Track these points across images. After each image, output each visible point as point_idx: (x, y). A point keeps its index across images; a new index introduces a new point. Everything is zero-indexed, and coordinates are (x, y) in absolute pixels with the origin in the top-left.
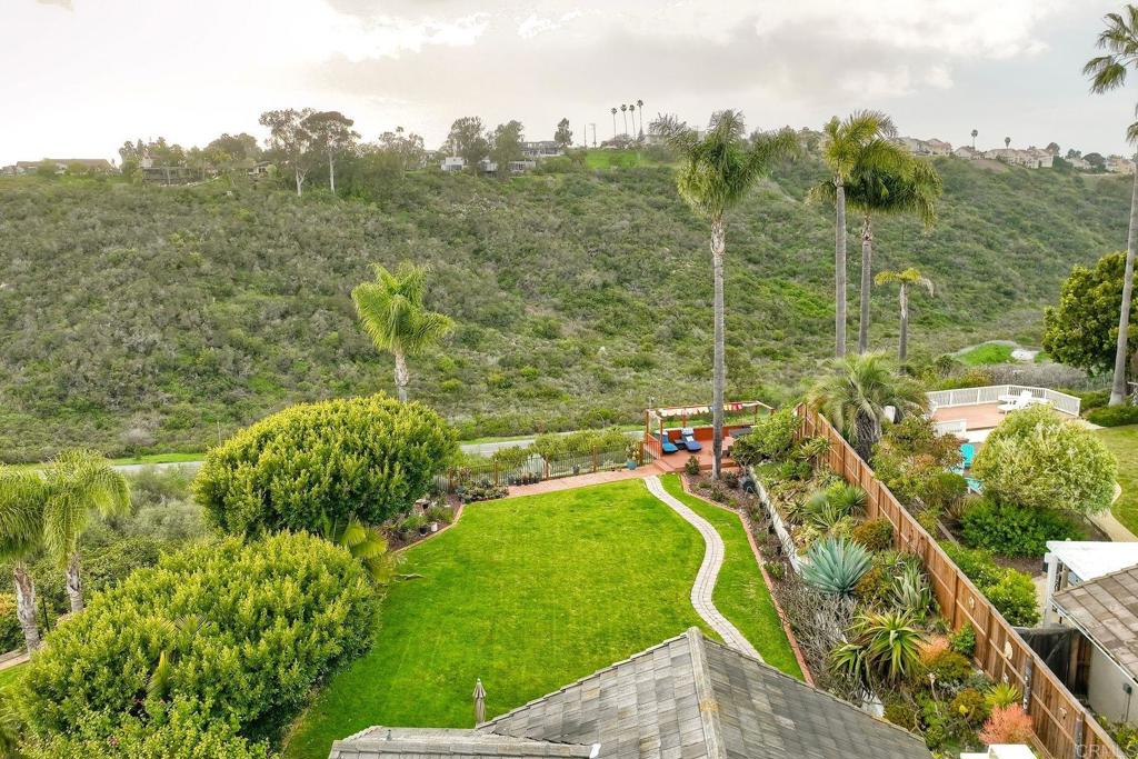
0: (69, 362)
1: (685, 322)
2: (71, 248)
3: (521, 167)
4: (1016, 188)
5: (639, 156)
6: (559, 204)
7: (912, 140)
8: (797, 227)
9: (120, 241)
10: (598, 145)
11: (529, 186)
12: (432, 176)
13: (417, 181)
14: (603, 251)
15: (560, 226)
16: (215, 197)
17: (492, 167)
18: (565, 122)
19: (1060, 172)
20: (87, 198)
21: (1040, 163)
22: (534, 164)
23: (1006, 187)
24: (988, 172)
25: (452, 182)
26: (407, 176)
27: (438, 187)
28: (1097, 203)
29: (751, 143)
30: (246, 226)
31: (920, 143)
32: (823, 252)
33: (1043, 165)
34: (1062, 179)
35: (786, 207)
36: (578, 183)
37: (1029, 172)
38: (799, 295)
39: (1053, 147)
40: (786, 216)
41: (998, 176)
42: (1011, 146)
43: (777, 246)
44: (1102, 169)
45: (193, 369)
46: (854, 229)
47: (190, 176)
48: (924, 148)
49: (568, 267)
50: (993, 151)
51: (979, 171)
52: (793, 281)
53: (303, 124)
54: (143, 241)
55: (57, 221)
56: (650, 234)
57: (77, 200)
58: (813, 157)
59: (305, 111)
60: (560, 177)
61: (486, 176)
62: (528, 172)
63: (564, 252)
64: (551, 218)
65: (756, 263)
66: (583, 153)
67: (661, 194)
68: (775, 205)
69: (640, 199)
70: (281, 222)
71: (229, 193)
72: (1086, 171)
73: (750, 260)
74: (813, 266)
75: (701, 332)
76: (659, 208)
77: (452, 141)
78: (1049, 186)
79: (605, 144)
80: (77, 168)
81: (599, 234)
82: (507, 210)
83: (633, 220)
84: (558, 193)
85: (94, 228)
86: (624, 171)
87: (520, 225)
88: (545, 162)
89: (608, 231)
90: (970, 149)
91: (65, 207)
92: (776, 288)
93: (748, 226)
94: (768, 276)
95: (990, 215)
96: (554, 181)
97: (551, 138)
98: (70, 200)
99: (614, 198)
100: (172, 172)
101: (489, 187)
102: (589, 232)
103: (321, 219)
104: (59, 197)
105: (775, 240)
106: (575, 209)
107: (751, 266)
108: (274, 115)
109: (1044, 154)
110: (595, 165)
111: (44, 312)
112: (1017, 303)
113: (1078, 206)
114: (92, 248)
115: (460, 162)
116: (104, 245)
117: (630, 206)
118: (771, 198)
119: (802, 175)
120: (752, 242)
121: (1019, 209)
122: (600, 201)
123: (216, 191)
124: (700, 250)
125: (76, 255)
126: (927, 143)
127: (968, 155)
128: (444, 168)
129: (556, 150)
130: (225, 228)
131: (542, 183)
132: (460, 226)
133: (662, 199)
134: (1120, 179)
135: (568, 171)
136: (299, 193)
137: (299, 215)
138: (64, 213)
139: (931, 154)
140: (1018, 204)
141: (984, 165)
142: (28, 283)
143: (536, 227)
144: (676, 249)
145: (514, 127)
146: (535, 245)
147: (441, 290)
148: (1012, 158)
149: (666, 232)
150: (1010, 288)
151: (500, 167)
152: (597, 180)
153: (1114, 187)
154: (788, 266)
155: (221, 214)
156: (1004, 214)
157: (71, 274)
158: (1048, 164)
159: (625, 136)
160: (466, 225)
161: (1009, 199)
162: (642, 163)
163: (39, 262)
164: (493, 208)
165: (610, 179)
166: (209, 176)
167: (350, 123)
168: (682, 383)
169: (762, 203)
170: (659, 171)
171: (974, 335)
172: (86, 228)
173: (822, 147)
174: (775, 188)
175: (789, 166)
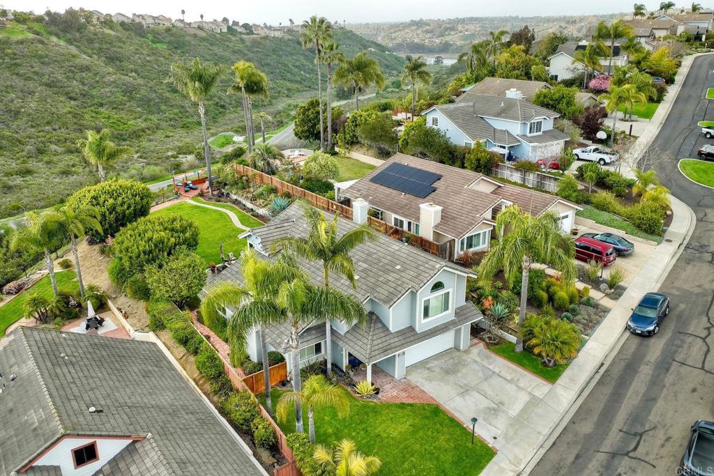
1: (43, 142)
4: (212, 45)
7: (149, 16)
8: (96, 74)
19: (231, 34)
21: (221, 29)
23: (207, 45)
24: (195, 36)
28: (253, 52)
29: (47, 18)
31: (154, 18)
32: (116, 90)
33: (223, 31)
34: (234, 39)
35: (85, 62)
37: (216, 35)
38: (109, 118)
39: (225, 20)
40: (87, 69)
41: (201, 38)
42: (204, 19)
43: (86, 88)
44: (251, 33)
46: (130, 74)
48: (157, 21)
50: (195, 22)
51: (191, 35)
52: (101, 109)
58: (91, 28)
65: (75, 99)
68: (78, 61)
72: (244, 34)
73: (71, 98)
74: (112, 99)
75: (56, 147)
78: (228, 43)
90: (182, 21)
92: (94, 115)
93: (63, 76)
94: (85, 108)
105: (83, 84)
107: (72, 102)
109: (221, 24)
112: (228, 111)
113: (245, 55)
118: (73, 56)
119: (87, 40)
120: (69, 86)
121: (216, 58)
126: (157, 18)
127: (181, 25)
134: (261, 38)
139: (161, 25)
140: (216, 55)
141: (192, 31)
144: (20, 94)
148: (206, 27)
149: (9, 83)
150: (223, 103)
153: (260, 43)
154: (96, 101)
158: (225, 30)
168: (57, 180)
169: (68, 60)
171: (212, 131)
173: (95, 21)
174: (73, 50)
175: (77, 34)
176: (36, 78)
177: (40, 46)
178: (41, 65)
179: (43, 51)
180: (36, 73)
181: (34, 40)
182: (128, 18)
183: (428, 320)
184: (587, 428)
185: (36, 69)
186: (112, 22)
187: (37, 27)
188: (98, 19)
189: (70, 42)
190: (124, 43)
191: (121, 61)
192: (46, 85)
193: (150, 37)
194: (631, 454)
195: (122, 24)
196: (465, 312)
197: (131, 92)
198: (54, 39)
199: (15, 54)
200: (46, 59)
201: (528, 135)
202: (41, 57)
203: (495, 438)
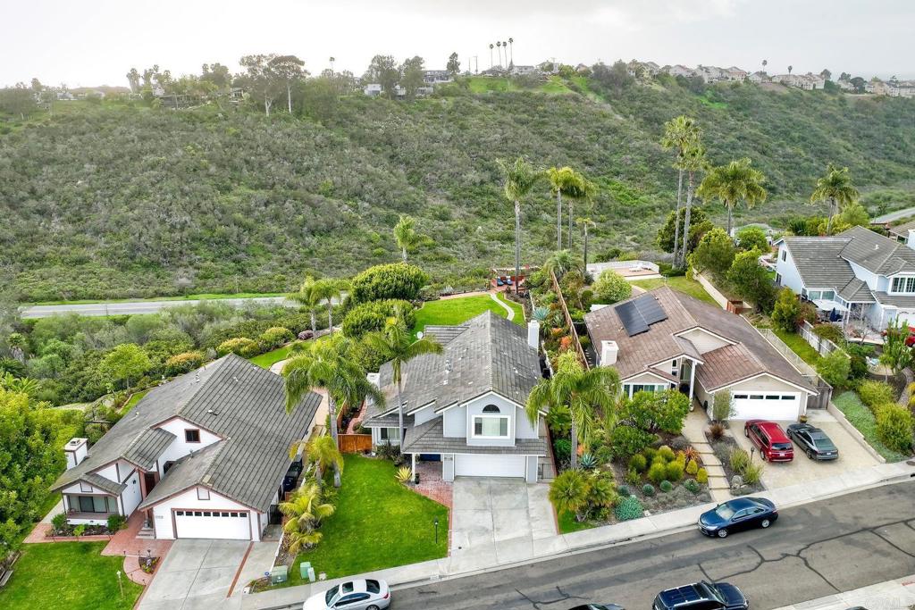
0: (134, 235)
1: (538, 209)
2: (121, 156)
3: (423, 92)
4: (792, 106)
5: (509, 83)
6: (450, 121)
7: (715, 68)
8: (622, 138)
9: (153, 151)
10: (479, 72)
11: (428, 106)
12: (360, 101)
13: (348, 104)
14: (482, 157)
15: (451, 138)
16: (210, 118)
17: (402, 92)
18: (455, 55)
19: (830, 92)
20: (123, 118)
21: (814, 86)
22: (431, 89)
23: (783, 106)
24: (772, 94)
25: (373, 104)
26: (341, 99)
27: (364, 109)
28: (851, 118)
29: (593, 72)
30: (235, 141)
31: (721, 71)
32: (638, 157)
33: (817, 87)
34: (830, 98)
35: (615, 124)
36: (464, 105)
37: (804, 93)
38: (620, 190)
39: (826, 73)
40: (614, 131)
41: (779, 97)
42: (792, 72)
43: (607, 153)
44: (862, 90)
45: (212, 239)
47: (192, 101)
48: (725, 74)
49: (456, 169)
50: (779, 77)
51: (765, 93)
52: (616, 179)
53: (270, 64)
54: (168, 151)
55: (107, 137)
56: (514, 145)
57: (118, 121)
58: (639, 83)
59: (271, 55)
60: (451, 100)
61: (398, 99)
62: (428, 96)
63: (454, 158)
64: (445, 132)
65: (591, 165)
66: (468, 79)
67: (524, 112)
68: (607, 122)
69: (508, 118)
70: (258, 137)
71: (220, 115)
72: (850, 92)
73: (587, 163)
74: (632, 168)
75: (548, 216)
76: (523, 123)
77: (372, 72)
78: (817, 105)
79: (484, 73)
80: (110, 94)
81: (478, 144)
82: (413, 126)
83: (503, 134)
84: (449, 113)
85: (133, 141)
86: (498, 95)
87: (422, 137)
88: (440, 88)
89: (485, 142)
90: (762, 74)
91: (110, 126)
92: (604, 184)
93: (587, 138)
94: (599, 175)
95: (769, 127)
96: (446, 103)
97: (444, 68)
98: (112, 121)
99: (490, 116)
100: (178, 98)
101: (399, 108)
102: (472, 143)
103: (284, 134)
104: (104, 118)
105: (605, 148)
106: (462, 124)
107: (587, 168)
108: (249, 58)
109: (817, 78)
110: (477, 89)
111: (110, 201)
112: (778, 196)
113: (837, 121)
114: (136, 157)
115: (378, 87)
116: (143, 154)
117: (501, 123)
118: (604, 116)
119: (629, 97)
120: (588, 150)
121: (790, 124)
122: (480, 119)
123: (210, 113)
124: (550, 156)
125: (126, 162)
126: (726, 71)
127: (759, 79)
128: (366, 92)
129: (448, 78)
130: (221, 142)
131: (438, 105)
132: (380, 138)
133: (525, 116)
134: (874, 99)
135: (457, 95)
136: (268, 115)
137: (269, 132)
138: (110, 130)
139: (730, 80)
140: (790, 120)
141: (769, 88)
142: (97, 181)
143: (434, 139)
144: (533, 156)
145: (417, 61)
146: (434, 153)
147: (369, 186)
148: (794, 82)
149: (526, 143)
150: (773, 185)
151: (407, 94)
152: (478, 102)
153: (867, 106)
154: (614, 168)
155: (217, 130)
156: (779, 127)
157: (124, 175)
158: (821, 86)
159: (500, 67)
160: (385, 138)
161: (785, 116)
162: (511, 88)
163: (101, 166)
164: (403, 125)
165: (487, 101)
166: (204, 101)
167: (302, 63)
168: (533, 252)
169: (597, 121)
170: (524, 95)
171: (742, 219)
172: (128, 142)
173: (646, 75)
174: (608, 108)
175: (620, 90)
176: (558, 138)
177: (572, 103)
178: (568, 125)
179: (573, 110)
180: (560, 133)
181: (568, 97)
182: (688, 70)
183: (478, 437)
184: (534, 574)
185: (561, 129)
186: (667, 75)
187: (578, 81)
188: (651, 71)
189: (608, 99)
190: (671, 101)
191: (659, 124)
192: (566, 147)
193: (709, 94)
194: (538, 605)
195: (679, 78)
196: (529, 444)
197: (655, 162)
198: (591, 96)
199: (545, 112)
200: (575, 119)
201: (890, 293)
202: (570, 116)
203: (460, 548)
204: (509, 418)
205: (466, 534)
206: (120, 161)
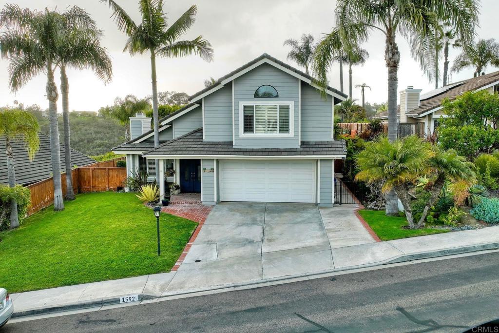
2: (82, 141)
9: (101, 139)
20: (89, 124)
53: (171, 97)
54: (109, 139)
55: (77, 132)
57: (84, 124)
59: (172, 92)
80: (84, 114)
85: (91, 134)
91: (80, 127)
104: (78, 124)
114: (90, 141)
116: (95, 140)
125: (85, 143)
138: (80, 129)
172: (88, 134)
203: (198, 261)
204: (291, 104)
205: (215, 246)
206: (81, 143)
